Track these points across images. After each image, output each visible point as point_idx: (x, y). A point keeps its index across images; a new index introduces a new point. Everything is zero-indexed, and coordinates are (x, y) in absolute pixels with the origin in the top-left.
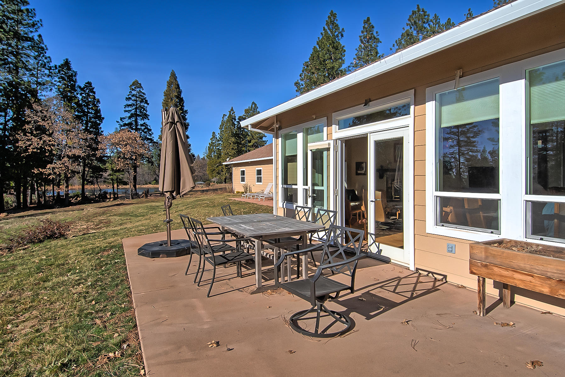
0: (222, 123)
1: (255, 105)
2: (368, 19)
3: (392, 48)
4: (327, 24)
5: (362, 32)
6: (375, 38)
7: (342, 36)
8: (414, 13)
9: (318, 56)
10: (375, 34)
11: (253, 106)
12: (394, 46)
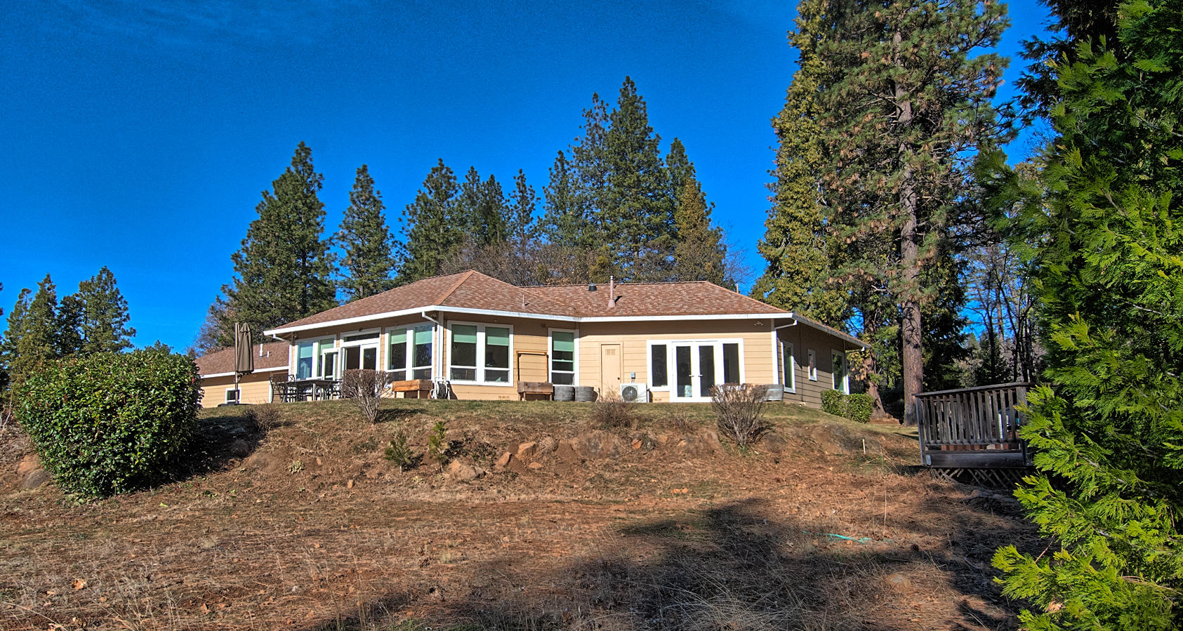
0: (17, 309)
1: (110, 275)
2: (365, 169)
3: (402, 217)
4: (294, 163)
5: (355, 187)
6: (375, 200)
7: (320, 186)
8: (435, 170)
9: (279, 215)
10: (375, 194)
11: (104, 276)
12: (404, 214)
